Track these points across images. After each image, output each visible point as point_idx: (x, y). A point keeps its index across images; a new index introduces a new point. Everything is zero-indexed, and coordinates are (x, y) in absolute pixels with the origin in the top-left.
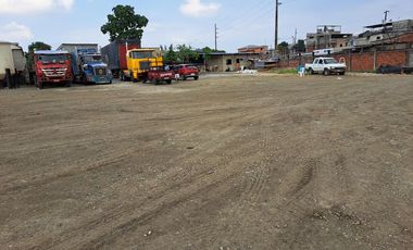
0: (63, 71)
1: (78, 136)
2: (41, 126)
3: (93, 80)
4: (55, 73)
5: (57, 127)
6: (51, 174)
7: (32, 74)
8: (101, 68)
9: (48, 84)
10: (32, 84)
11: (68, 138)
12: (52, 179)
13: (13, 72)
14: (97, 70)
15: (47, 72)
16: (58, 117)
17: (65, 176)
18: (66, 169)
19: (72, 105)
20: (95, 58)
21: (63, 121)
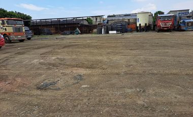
0: (169, 24)
1: (178, 57)
2: (159, 49)
3: (184, 29)
4: (166, 25)
5: (167, 51)
6: (167, 72)
7: (155, 26)
8: (190, 22)
9: (162, 30)
10: (154, 30)
11: (173, 57)
12: (168, 74)
13: (147, 25)
14: (188, 23)
15: (162, 25)
16: (167, 46)
17: (174, 74)
18: (174, 71)
19: (173, 40)
20: (187, 17)
21: (170, 48)
